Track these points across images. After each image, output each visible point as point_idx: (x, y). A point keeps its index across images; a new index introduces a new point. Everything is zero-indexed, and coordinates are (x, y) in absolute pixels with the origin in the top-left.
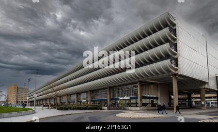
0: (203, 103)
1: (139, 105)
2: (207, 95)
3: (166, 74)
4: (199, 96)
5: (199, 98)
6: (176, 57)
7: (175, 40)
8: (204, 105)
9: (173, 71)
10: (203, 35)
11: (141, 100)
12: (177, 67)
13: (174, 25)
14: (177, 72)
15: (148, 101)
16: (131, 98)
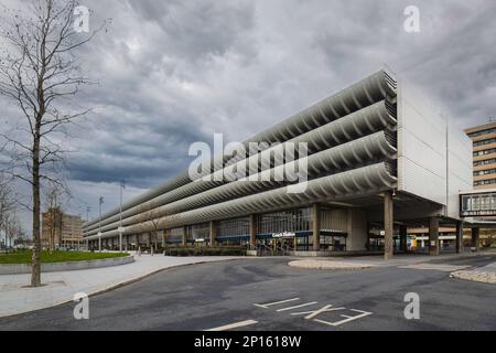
0: (433, 243)
1: (315, 247)
2: (440, 230)
3: (373, 190)
4: (427, 230)
5: (426, 234)
6: (394, 157)
7: (394, 124)
8: (435, 247)
9: (388, 184)
10: (441, 115)
11: (318, 238)
12: (396, 176)
13: (394, 96)
14: (394, 187)
15: (329, 240)
16: (297, 235)
